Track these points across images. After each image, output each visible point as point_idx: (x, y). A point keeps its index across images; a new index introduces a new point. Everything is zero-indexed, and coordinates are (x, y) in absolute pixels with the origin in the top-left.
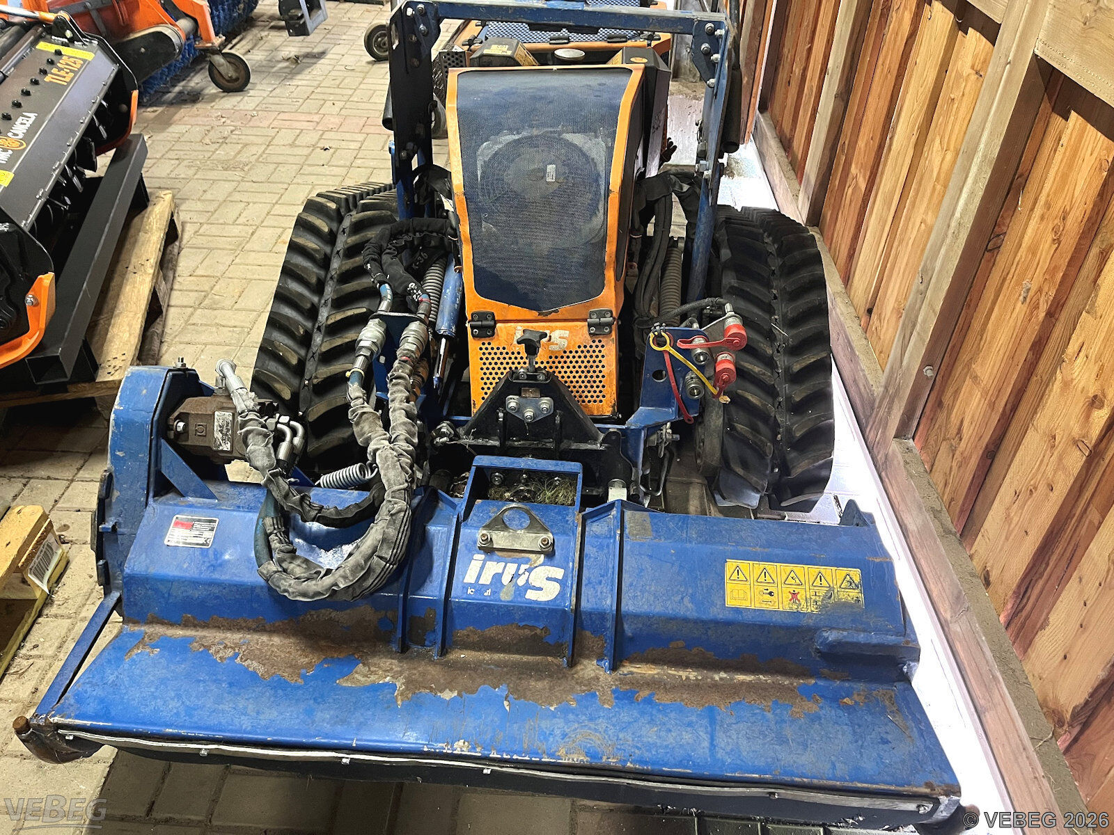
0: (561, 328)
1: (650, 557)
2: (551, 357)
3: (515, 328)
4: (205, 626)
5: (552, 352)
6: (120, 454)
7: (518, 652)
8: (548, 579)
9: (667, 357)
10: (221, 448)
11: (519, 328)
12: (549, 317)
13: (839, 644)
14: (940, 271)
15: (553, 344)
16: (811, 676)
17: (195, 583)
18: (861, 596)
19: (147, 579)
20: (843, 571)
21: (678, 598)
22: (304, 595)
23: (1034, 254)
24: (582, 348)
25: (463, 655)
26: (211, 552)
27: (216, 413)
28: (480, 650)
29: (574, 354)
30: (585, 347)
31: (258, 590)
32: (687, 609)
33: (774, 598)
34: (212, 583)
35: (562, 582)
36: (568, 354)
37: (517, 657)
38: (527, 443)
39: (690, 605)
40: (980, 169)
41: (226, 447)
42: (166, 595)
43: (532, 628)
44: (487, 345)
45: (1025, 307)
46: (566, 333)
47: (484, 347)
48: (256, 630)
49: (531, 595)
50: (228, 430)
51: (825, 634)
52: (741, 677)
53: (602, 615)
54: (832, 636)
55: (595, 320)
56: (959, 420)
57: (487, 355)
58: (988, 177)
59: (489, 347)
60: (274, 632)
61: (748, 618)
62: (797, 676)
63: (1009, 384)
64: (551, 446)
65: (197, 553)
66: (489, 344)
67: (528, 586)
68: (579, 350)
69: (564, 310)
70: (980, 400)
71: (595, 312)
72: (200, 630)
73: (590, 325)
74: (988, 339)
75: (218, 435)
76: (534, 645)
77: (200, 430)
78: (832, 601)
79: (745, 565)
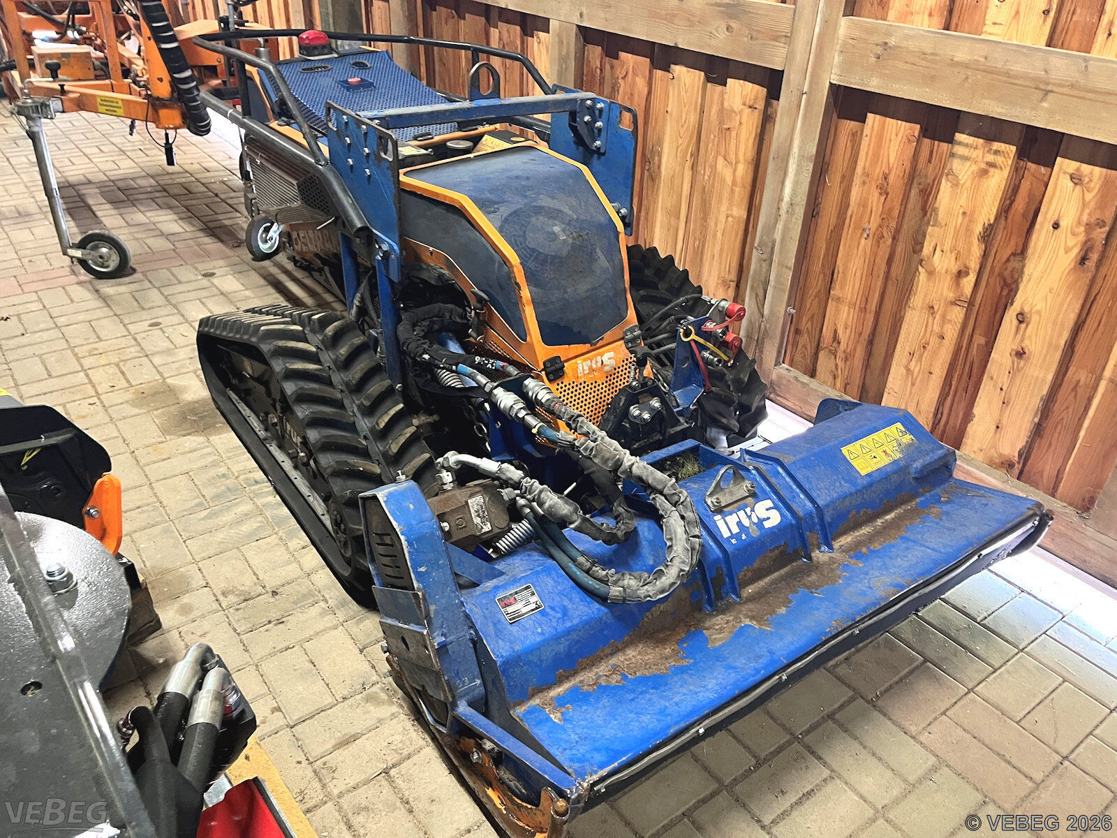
0: (609, 351)
1: (805, 467)
2: (607, 377)
3: (576, 363)
4: (575, 673)
5: (607, 372)
6: (423, 569)
7: (776, 570)
8: (767, 510)
9: (693, 344)
10: (483, 531)
11: (579, 362)
12: (598, 345)
13: (924, 467)
14: (783, 239)
15: (606, 365)
16: (916, 497)
17: (557, 638)
18: (912, 436)
19: (519, 656)
20: (893, 428)
21: (838, 484)
22: (663, 591)
23: (865, 206)
24: (626, 362)
25: (750, 590)
26: (548, 610)
27: (469, 501)
28: (755, 582)
29: (621, 368)
30: (627, 360)
31: (604, 618)
32: (847, 487)
33: (878, 458)
34: (568, 632)
35: (776, 507)
36: (617, 370)
37: (776, 574)
38: (642, 442)
39: (847, 485)
40: (799, 165)
41: (487, 528)
42: (538, 663)
43: (777, 548)
44: (561, 385)
45: (870, 241)
46: (611, 354)
47: (559, 387)
48: (612, 654)
49: (767, 525)
50: (484, 512)
51: (915, 466)
52: (888, 517)
53: (810, 515)
54: (917, 465)
55: (629, 336)
56: (833, 331)
57: (563, 393)
58: (811, 170)
59: (563, 385)
60: (625, 647)
61: (876, 475)
62: (910, 501)
63: (875, 292)
64: (658, 437)
65: (539, 616)
66: (562, 383)
67: (761, 521)
68: (624, 364)
69: (608, 336)
70: (849, 312)
71: (628, 330)
72: (572, 679)
73: (626, 343)
74: (841, 271)
75: (477, 520)
76: (784, 558)
77: (460, 523)
78: (902, 446)
79: (850, 447)
